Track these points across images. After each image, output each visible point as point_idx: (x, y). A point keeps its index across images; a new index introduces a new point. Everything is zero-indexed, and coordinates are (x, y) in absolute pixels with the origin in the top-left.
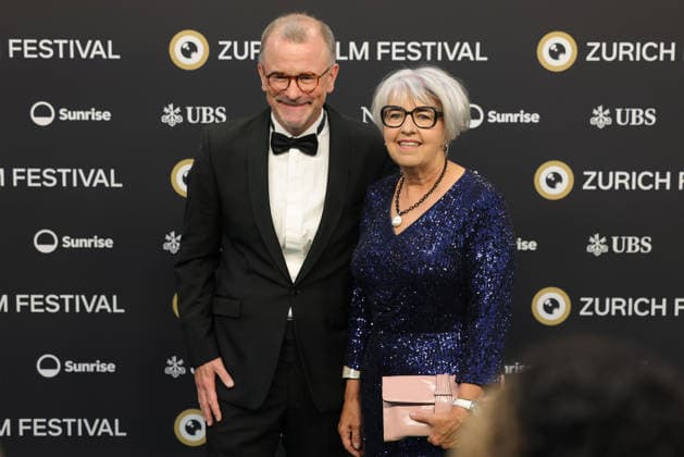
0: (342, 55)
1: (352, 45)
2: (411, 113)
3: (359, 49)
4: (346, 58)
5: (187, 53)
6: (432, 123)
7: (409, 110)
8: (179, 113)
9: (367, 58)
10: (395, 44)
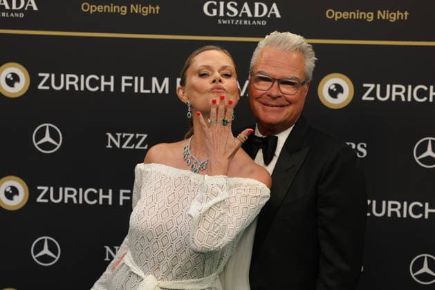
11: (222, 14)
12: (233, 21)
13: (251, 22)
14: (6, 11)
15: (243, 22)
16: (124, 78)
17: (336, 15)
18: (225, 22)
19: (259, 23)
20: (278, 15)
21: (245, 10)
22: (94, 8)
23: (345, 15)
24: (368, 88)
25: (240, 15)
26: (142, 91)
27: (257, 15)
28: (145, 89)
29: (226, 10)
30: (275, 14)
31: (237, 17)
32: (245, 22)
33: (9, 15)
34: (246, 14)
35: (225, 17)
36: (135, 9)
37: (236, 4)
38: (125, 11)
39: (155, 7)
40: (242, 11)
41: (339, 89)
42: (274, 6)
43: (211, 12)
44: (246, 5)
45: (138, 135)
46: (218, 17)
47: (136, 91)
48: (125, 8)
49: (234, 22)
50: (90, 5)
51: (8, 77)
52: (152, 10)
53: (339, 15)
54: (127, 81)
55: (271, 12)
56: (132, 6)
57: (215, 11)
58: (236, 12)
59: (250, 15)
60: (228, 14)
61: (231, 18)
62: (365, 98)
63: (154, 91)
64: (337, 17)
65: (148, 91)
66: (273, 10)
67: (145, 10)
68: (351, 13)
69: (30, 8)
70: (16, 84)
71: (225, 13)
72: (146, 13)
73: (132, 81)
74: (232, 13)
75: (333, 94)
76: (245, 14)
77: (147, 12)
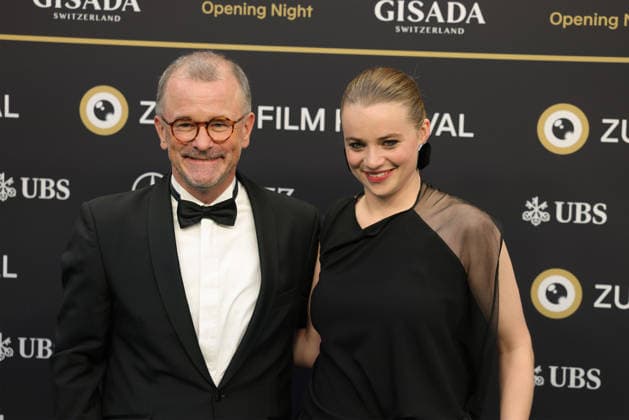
11: (401, 18)
12: (416, 28)
13: (443, 30)
14: (95, 12)
15: (431, 30)
16: (261, 109)
17: (565, 21)
18: (405, 30)
19: (454, 31)
20: (481, 21)
21: (434, 12)
22: (219, 9)
23: (577, 20)
24: (610, 125)
25: (427, 20)
26: (287, 127)
27: (450, 20)
28: (291, 124)
29: (407, 12)
30: (476, 19)
31: (422, 23)
32: (435, 30)
33: (100, 17)
34: (435, 18)
35: (406, 23)
36: (278, 10)
37: (421, 4)
38: (264, 13)
39: (306, 7)
40: (430, 15)
41: (568, 126)
42: (476, 7)
43: (385, 15)
44: (435, 6)
45: (280, 190)
46: (395, 22)
47: (278, 127)
48: (264, 8)
49: (419, 30)
50: (214, 4)
51: (98, 106)
52: (302, 12)
53: (568, 20)
54: (265, 113)
55: (471, 16)
56: (274, 6)
57: (391, 14)
58: (420, 15)
59: (441, 20)
60: (410, 18)
61: (413, 24)
62: (604, 139)
63: (303, 128)
64: (565, 24)
65: (296, 128)
66: (474, 13)
67: (292, 12)
68: (586, 18)
69: (130, 8)
70: (109, 116)
71: (405, 17)
72: (292, 17)
73: (273, 113)
74: (415, 17)
75: (559, 133)
76: (434, 20)
77: (294, 14)
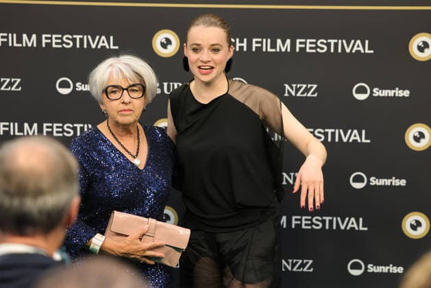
0: (271, 48)
1: (279, 41)
2: (127, 89)
3: (284, 43)
4: (274, 50)
5: (164, 46)
6: (141, 95)
7: (124, 87)
8: (159, 87)
9: (289, 50)
10: (308, 41)
